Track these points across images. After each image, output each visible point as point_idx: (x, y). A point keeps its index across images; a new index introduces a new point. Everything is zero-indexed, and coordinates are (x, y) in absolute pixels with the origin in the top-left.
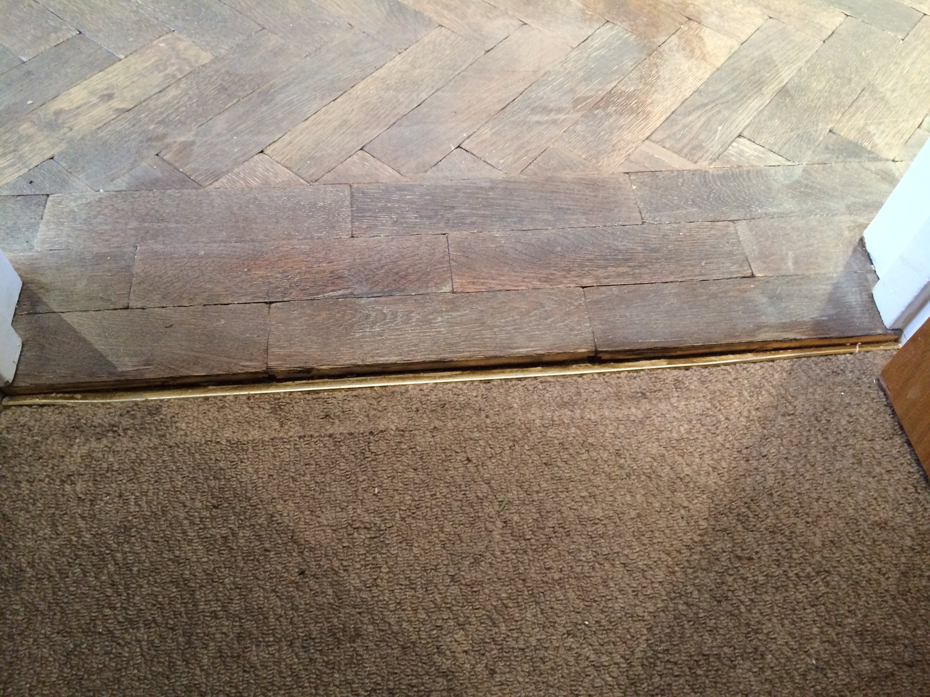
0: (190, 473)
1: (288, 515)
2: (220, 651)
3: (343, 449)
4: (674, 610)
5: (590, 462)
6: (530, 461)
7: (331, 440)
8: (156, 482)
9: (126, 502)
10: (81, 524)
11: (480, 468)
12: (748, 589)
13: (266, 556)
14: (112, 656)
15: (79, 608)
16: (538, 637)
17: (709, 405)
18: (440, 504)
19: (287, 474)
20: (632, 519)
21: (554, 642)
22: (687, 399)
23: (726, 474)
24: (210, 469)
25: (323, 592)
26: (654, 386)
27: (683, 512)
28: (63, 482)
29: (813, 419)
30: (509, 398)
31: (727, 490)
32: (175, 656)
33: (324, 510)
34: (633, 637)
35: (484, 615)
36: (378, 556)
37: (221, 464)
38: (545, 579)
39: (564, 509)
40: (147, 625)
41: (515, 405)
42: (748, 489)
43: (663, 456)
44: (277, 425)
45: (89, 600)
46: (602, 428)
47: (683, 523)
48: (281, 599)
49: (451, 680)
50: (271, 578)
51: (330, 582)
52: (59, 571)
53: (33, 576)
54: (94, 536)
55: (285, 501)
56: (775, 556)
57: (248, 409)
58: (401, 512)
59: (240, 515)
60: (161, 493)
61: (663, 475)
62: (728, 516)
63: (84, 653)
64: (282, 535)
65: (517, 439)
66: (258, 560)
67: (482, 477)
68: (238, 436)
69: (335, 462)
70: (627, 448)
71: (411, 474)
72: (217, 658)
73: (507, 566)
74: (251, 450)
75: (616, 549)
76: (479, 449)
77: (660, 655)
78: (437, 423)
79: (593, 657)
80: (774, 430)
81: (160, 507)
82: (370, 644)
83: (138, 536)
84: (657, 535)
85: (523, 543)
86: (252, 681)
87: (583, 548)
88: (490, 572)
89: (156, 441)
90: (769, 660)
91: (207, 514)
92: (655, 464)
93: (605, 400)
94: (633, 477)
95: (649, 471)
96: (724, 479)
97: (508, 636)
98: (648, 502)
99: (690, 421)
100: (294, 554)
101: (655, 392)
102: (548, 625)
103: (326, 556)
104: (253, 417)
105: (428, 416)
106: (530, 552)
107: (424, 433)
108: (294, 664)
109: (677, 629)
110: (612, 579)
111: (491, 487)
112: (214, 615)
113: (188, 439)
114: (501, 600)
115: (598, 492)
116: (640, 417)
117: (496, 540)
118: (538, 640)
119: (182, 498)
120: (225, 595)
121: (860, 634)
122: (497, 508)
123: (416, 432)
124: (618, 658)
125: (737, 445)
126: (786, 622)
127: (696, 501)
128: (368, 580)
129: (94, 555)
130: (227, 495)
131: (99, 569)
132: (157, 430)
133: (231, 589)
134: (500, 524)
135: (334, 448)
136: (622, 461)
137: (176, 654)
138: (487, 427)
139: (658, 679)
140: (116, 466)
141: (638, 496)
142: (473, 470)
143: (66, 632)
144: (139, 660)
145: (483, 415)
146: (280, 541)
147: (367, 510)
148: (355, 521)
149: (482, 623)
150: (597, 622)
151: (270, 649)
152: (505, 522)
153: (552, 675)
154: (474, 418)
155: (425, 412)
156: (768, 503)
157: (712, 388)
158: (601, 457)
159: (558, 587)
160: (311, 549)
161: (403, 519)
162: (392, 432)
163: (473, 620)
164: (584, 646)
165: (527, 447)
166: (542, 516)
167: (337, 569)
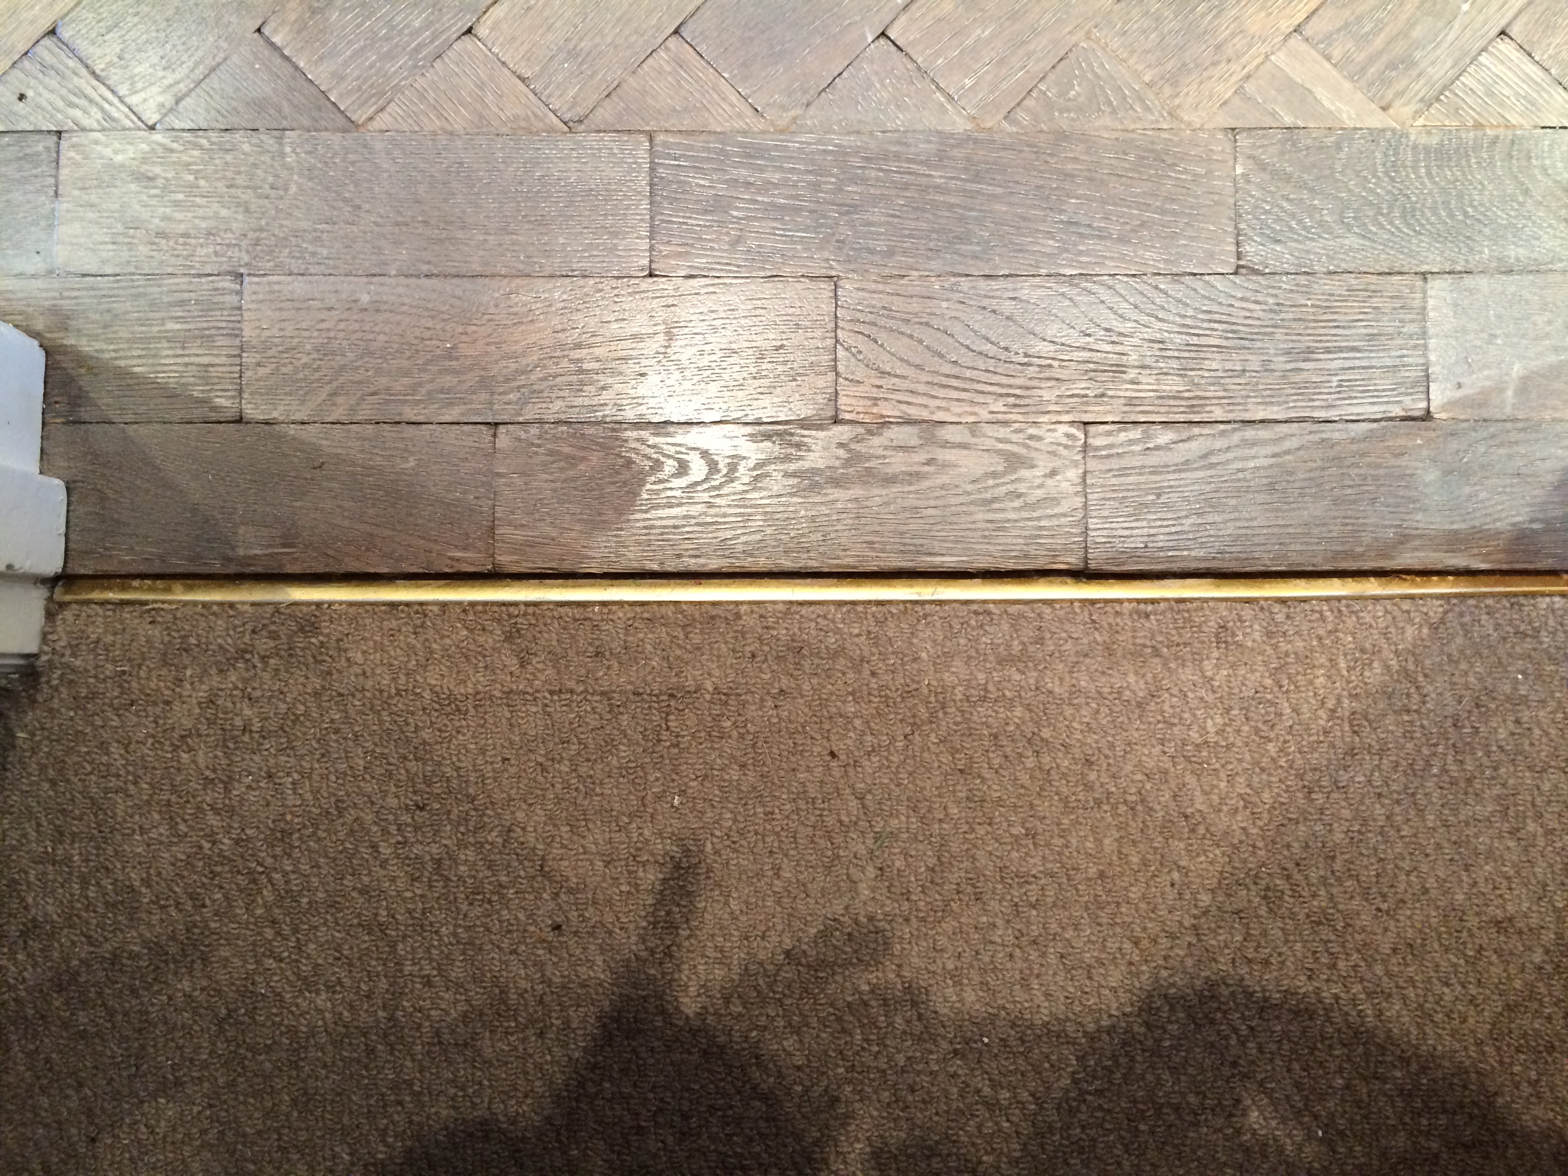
0: (376, 744)
1: (535, 831)
2: (438, 1033)
3: (625, 719)
4: (1126, 1032)
5: (1037, 773)
6: (936, 765)
7: (606, 702)
8: (323, 755)
9: (279, 789)
10: (213, 820)
11: (850, 770)
12: (1249, 1010)
13: (502, 896)
14: (283, 1029)
15: (228, 954)
16: (910, 1054)
17: (1268, 682)
18: (778, 829)
19: (532, 757)
20: (1089, 879)
21: (932, 1063)
22: (1233, 666)
23: (1265, 815)
24: (408, 741)
25: (588, 961)
26: (1180, 635)
27: (1176, 875)
28: (175, 748)
29: (1450, 721)
30: (915, 641)
31: (1260, 844)
32: (374, 1037)
33: (591, 826)
34: (1052, 1066)
35: (830, 1014)
36: (676, 909)
37: (426, 734)
38: (932, 968)
39: (980, 854)
40: (330, 988)
41: (924, 655)
42: (1296, 845)
43: (1166, 772)
44: (513, 663)
45: (240, 943)
46: (1068, 711)
47: (1171, 894)
48: (526, 967)
49: (771, 1106)
50: (509, 932)
51: (600, 945)
52: (192, 897)
53: (152, 901)
54: (237, 842)
55: (530, 805)
56: (1309, 963)
57: (465, 632)
58: (715, 840)
59: (459, 824)
60: (333, 778)
61: (1157, 807)
62: (1249, 890)
63: (242, 1023)
64: (526, 863)
65: (917, 721)
66: (490, 902)
67: (852, 787)
68: (450, 683)
69: (610, 742)
70: (1108, 752)
71: (734, 773)
72: (433, 1044)
73: (876, 941)
74: (472, 712)
75: (1054, 927)
76: (852, 734)
77: (1089, 1098)
78: (785, 682)
79: (987, 1091)
80: (1371, 740)
81: (333, 800)
82: (656, 1044)
83: (304, 847)
84: (1123, 910)
85: (906, 906)
86: (486, 1083)
87: (999, 922)
88: (848, 949)
89: (317, 683)
90: (1252, 1119)
91: (406, 818)
92: (1148, 786)
93: (1086, 655)
94: (1106, 807)
95: (1134, 798)
96: (1260, 823)
97: (863, 1049)
98: (1120, 852)
99: (1228, 710)
100: (545, 896)
101: (1178, 645)
102: (926, 1036)
103: (594, 903)
104: (472, 647)
105: (769, 667)
106: (914, 922)
107: (762, 700)
108: (546, 1062)
109: (1122, 1060)
110: (1038, 976)
111: (864, 807)
112: (428, 982)
113: (369, 684)
114: (860, 993)
115: (1040, 828)
116: (1141, 694)
117: (863, 898)
118: (909, 1058)
119: (368, 788)
120: (442, 952)
121: (1408, 1095)
122: (870, 842)
123: (749, 697)
124: (1025, 1096)
125: (1299, 762)
126: (1296, 1066)
127: (1203, 858)
128: (657, 946)
129: (239, 872)
130: (437, 789)
131: (251, 894)
132: (317, 662)
133: (451, 944)
134: (871, 872)
135: (609, 716)
136: (1092, 776)
137: (376, 1034)
138: (869, 694)
139: (1078, 1130)
140: (256, 726)
141: (1107, 841)
142: (837, 773)
143: (214, 990)
144: (323, 1039)
145: (866, 673)
146: (522, 873)
147: (660, 834)
148: (640, 849)
149: (826, 1026)
150: (1001, 1040)
151: (512, 1039)
152: (881, 869)
153: (921, 1110)
154: (851, 675)
155: (766, 660)
156: (1322, 873)
157: (1284, 647)
158: (1058, 767)
159: (950, 982)
160: (570, 891)
161: (717, 852)
162: (708, 697)
163: (814, 1022)
164: (977, 1073)
165: (933, 738)
166: (942, 864)
167: (610, 926)
